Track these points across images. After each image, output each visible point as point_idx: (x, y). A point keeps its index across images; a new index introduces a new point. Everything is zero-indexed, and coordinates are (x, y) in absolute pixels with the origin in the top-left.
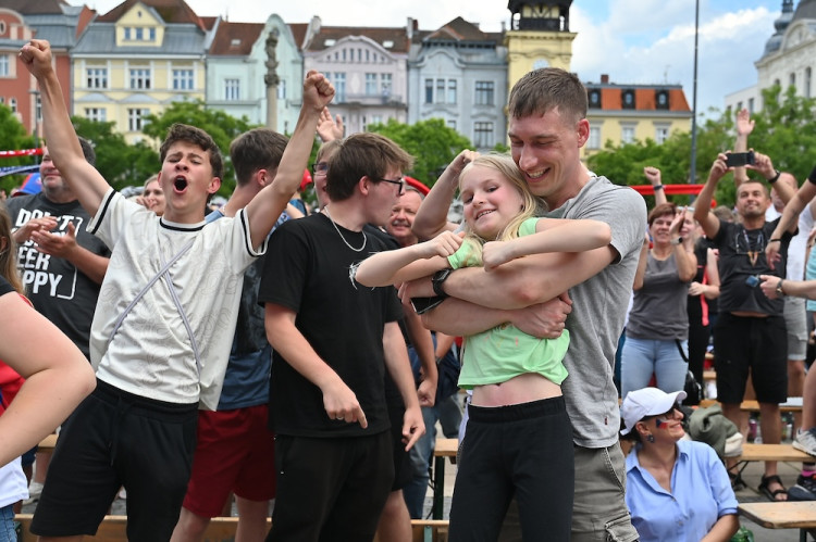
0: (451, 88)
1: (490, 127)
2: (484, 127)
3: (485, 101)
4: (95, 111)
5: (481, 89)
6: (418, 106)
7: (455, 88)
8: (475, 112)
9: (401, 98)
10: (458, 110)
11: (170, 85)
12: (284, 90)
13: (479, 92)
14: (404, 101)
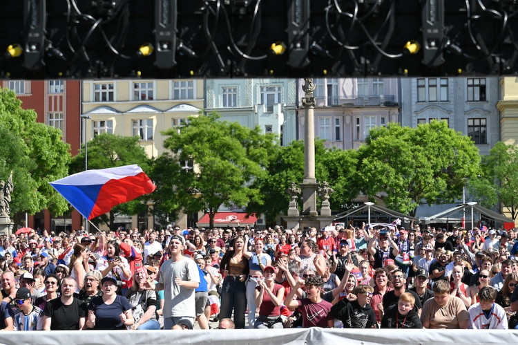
0: (442, 86)
1: (483, 122)
2: (477, 122)
3: (477, 97)
4: (102, 123)
5: (473, 86)
6: (410, 105)
7: (447, 86)
8: (467, 107)
9: (393, 97)
10: (451, 106)
11: (171, 95)
12: (279, 94)
13: (471, 89)
14: (397, 101)
